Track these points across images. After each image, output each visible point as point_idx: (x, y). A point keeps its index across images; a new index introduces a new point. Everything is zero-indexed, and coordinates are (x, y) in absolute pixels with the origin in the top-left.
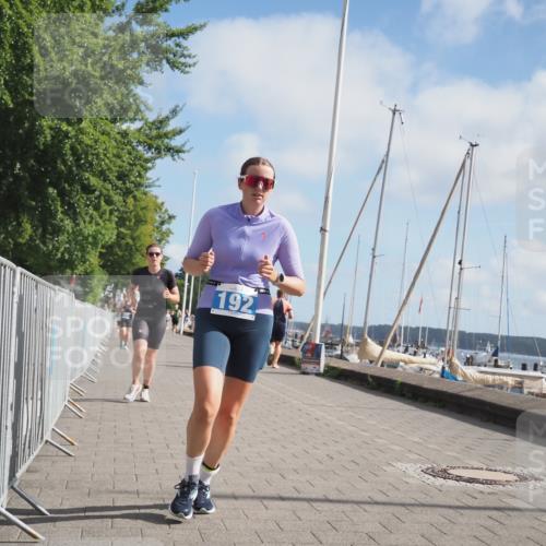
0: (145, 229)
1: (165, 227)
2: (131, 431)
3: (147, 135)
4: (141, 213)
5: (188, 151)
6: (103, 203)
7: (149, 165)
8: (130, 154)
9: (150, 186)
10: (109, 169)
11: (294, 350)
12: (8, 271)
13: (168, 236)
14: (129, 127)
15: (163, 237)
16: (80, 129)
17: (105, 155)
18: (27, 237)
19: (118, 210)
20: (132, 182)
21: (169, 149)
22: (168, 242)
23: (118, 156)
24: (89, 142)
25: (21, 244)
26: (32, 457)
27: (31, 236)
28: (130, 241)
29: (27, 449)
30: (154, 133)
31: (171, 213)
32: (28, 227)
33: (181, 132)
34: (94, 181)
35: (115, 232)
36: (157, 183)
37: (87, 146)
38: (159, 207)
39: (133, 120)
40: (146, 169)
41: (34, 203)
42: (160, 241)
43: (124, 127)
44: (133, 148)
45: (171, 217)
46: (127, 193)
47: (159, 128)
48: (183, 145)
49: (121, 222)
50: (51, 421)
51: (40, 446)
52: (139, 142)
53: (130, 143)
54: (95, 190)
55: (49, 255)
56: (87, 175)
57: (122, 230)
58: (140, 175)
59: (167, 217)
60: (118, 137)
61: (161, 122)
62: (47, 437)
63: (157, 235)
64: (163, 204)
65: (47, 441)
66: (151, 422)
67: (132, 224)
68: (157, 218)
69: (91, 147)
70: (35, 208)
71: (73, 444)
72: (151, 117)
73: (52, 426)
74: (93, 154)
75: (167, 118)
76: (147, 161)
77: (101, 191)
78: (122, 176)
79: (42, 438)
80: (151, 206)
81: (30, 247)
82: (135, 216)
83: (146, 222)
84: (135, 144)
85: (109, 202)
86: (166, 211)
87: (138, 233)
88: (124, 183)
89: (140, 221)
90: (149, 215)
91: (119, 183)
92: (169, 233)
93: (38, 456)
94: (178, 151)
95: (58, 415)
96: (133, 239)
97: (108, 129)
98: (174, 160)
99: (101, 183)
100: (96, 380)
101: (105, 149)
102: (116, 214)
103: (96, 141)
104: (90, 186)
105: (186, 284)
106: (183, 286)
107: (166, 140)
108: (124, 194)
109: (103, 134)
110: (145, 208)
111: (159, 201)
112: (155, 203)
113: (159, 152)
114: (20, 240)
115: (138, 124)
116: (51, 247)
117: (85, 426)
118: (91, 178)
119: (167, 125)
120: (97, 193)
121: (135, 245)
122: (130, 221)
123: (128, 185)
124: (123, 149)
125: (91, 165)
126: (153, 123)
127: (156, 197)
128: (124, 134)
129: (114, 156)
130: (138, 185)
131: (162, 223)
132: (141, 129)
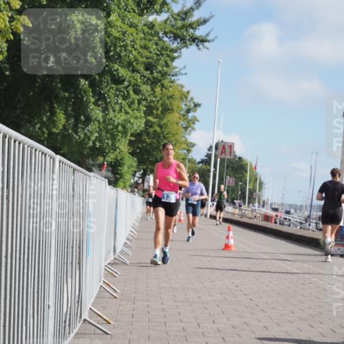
0: (172, 117)
1: (190, 115)
2: (163, 310)
3: (172, 26)
4: (167, 102)
5: (213, 40)
6: (131, 93)
7: (176, 55)
8: (157, 44)
9: (176, 75)
10: (136, 60)
11: (317, 232)
12: (48, 158)
13: (194, 123)
14: (156, 20)
15: (189, 125)
16: (109, 23)
17: (133, 47)
18: (61, 127)
19: (145, 99)
20: (160, 72)
21: (194, 39)
22: (193, 129)
23: (145, 47)
24: (117, 35)
25: (55, 133)
26: (72, 335)
27: (64, 126)
28: (158, 129)
29: (67, 327)
30: (180, 23)
31: (196, 101)
32: (61, 118)
33: (205, 22)
34: (123, 72)
35: (144, 121)
36: (183, 72)
37: (116, 38)
38: (184, 96)
39: (159, 12)
40: (173, 59)
41: (67, 94)
42: (186, 128)
43: (151, 18)
44: (160, 39)
45: (197, 105)
46: (154, 82)
47: (184, 19)
48: (208, 35)
49: (149, 111)
50: (88, 301)
51: (79, 325)
52: (165, 33)
53: (157, 34)
54: (124, 81)
55: (82, 144)
56: (116, 66)
57: (150, 118)
58: (167, 65)
59: (193, 105)
60: (146, 29)
61: (186, 13)
62: (85, 316)
63: (183, 123)
64: (188, 92)
65: (85, 320)
66: (182, 302)
67: (159, 112)
68: (184, 106)
69: (119, 39)
70: (68, 100)
71: (109, 323)
72: (176, 8)
73: (89, 306)
74: (121, 46)
75: (192, 9)
76: (173, 51)
77: (130, 81)
78: (149, 67)
79: (81, 317)
80: (177, 95)
81: (64, 137)
82: (162, 105)
83: (172, 110)
84: (161, 35)
85: (137, 91)
86: (192, 99)
87: (165, 121)
88: (152, 73)
89: (167, 110)
90: (175, 103)
91: (147, 73)
92: (194, 120)
93: (77, 334)
94: (203, 41)
95: (95, 295)
96: (161, 127)
97: (136, 21)
98: (199, 49)
99: (129, 74)
100: (128, 262)
101: (133, 41)
102: (144, 103)
103: (124, 34)
104: (119, 77)
105: (212, 169)
106: (209, 171)
107: (191, 31)
108: (152, 83)
109: (131, 26)
110: (171, 97)
111: (185, 90)
112: (181, 91)
113: (185, 43)
114: (54, 130)
115: (164, 16)
116: (82, 136)
117: (120, 306)
118: (120, 69)
119: (192, 15)
120: (126, 83)
121: (162, 132)
122: (157, 109)
123: (155, 74)
124: (150, 40)
125: (120, 57)
126: (178, 15)
127: (182, 86)
128: (151, 26)
129: (141, 47)
130: (164, 75)
131: (188, 111)
132: (166, 21)
